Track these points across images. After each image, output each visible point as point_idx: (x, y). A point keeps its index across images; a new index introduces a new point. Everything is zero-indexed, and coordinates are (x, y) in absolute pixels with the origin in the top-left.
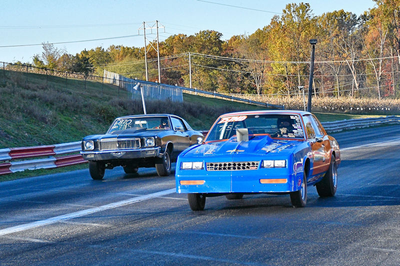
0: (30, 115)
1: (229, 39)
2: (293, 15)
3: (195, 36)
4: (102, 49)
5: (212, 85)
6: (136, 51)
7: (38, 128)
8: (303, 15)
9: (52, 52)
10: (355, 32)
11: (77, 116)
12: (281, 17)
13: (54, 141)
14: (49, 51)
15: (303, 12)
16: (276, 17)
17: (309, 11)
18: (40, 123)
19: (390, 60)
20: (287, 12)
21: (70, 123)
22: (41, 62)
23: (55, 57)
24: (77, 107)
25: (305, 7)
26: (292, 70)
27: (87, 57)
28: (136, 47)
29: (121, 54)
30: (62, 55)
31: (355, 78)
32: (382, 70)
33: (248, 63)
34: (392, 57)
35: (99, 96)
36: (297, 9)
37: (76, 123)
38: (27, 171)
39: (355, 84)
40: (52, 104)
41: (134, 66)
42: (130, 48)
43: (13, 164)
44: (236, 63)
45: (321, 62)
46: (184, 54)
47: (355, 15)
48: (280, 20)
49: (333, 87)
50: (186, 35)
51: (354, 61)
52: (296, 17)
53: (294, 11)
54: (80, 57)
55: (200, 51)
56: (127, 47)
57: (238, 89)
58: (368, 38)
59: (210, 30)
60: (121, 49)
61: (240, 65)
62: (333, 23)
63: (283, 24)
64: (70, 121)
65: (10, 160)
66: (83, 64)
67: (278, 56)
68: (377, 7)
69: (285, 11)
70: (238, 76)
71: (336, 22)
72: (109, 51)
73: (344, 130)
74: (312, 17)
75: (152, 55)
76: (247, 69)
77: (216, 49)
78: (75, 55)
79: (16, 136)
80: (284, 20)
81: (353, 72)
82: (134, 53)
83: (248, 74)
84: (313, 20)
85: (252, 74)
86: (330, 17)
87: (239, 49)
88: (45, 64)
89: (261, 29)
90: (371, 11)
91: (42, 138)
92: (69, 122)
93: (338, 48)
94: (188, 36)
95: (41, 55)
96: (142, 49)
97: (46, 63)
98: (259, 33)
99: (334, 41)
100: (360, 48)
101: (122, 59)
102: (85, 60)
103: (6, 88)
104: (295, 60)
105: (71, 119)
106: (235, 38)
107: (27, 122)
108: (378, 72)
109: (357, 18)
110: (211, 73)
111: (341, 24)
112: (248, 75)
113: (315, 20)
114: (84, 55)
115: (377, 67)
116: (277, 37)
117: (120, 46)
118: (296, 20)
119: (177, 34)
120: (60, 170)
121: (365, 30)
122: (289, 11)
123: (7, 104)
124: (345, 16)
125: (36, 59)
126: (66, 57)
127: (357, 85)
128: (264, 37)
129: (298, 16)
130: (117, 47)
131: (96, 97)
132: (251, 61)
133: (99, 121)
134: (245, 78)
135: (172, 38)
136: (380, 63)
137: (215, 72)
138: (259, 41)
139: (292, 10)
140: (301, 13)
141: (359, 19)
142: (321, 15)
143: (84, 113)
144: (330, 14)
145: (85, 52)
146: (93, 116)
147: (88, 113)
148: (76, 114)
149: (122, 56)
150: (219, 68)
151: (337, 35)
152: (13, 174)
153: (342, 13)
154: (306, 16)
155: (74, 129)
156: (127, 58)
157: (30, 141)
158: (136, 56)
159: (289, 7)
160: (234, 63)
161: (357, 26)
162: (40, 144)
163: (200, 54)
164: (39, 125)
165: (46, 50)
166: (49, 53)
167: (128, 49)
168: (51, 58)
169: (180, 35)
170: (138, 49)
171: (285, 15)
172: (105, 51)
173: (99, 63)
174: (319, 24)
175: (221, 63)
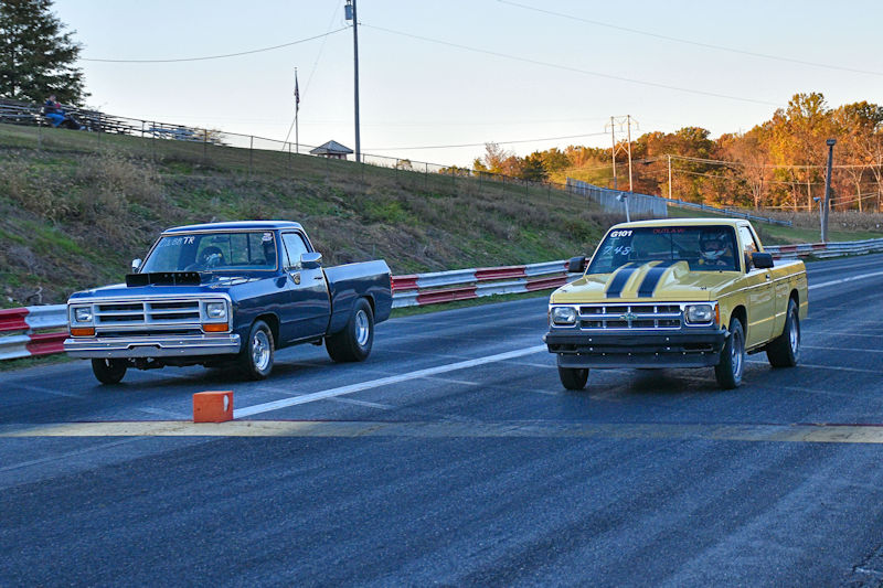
0: (489, 230)
1: (719, 137)
2: (802, 108)
3: (676, 134)
4: (557, 150)
5: (698, 195)
6: (600, 152)
7: (499, 247)
8: (815, 109)
9: (496, 154)
12: (786, 110)
14: (493, 152)
15: (814, 104)
16: (779, 111)
17: (822, 103)
20: (794, 104)
21: (535, 241)
22: (484, 166)
23: (501, 160)
24: (544, 221)
25: (817, 98)
26: (800, 177)
27: (540, 160)
28: (599, 148)
29: (582, 156)
30: (508, 157)
33: (743, 168)
35: (566, 208)
36: (807, 101)
37: (542, 241)
38: (495, 296)
39: (881, 195)
40: (513, 217)
41: (599, 172)
42: (593, 149)
43: (480, 286)
44: (728, 168)
46: (662, 157)
48: (785, 114)
50: (663, 133)
51: (880, 165)
52: (806, 110)
53: (803, 103)
54: (531, 160)
55: (682, 153)
56: (589, 148)
59: (694, 127)
60: (582, 150)
61: (733, 171)
62: (853, 117)
63: (788, 118)
65: (475, 282)
66: (535, 168)
67: (782, 159)
69: (791, 104)
70: (730, 184)
71: (857, 117)
72: (567, 152)
73: (871, 252)
74: (826, 111)
75: (622, 159)
76: (742, 177)
77: (702, 150)
78: (524, 158)
79: (474, 255)
80: (790, 113)
81: (878, 180)
82: (598, 155)
83: (744, 182)
84: (827, 114)
85: (749, 182)
86: (848, 109)
87: (732, 151)
89: (760, 125)
91: (505, 258)
93: (858, 149)
94: (666, 134)
95: (483, 158)
96: (607, 151)
97: (489, 168)
98: (757, 130)
99: (855, 140)
101: (583, 163)
102: (536, 163)
103: (458, 198)
104: (804, 163)
106: (725, 137)
107: (486, 238)
110: (696, 181)
111: (864, 120)
113: (830, 114)
114: (536, 158)
116: (781, 135)
117: (580, 147)
118: (805, 114)
120: (532, 294)
122: (797, 103)
123: (462, 217)
124: (868, 108)
125: (477, 163)
126: (513, 160)
128: (764, 135)
129: (808, 109)
130: (576, 148)
131: (562, 209)
132: (747, 165)
133: (570, 238)
134: (739, 187)
135: (646, 137)
137: (701, 179)
138: (757, 140)
139: (801, 101)
140: (812, 105)
142: (837, 108)
143: (551, 229)
144: (849, 106)
145: (537, 154)
146: (562, 232)
147: (556, 229)
149: (583, 160)
150: (706, 174)
151: (858, 134)
152: (479, 298)
153: (865, 105)
154: (820, 109)
155: (540, 248)
156: (589, 162)
157: (490, 262)
158: (601, 159)
159: (797, 98)
160: (726, 168)
163: (683, 157)
164: (499, 243)
165: (490, 151)
166: (493, 155)
167: (591, 150)
168: (495, 161)
169: (656, 133)
170: (603, 150)
171: (791, 108)
172: (561, 152)
173: (554, 169)
174: (835, 119)
175: (708, 168)
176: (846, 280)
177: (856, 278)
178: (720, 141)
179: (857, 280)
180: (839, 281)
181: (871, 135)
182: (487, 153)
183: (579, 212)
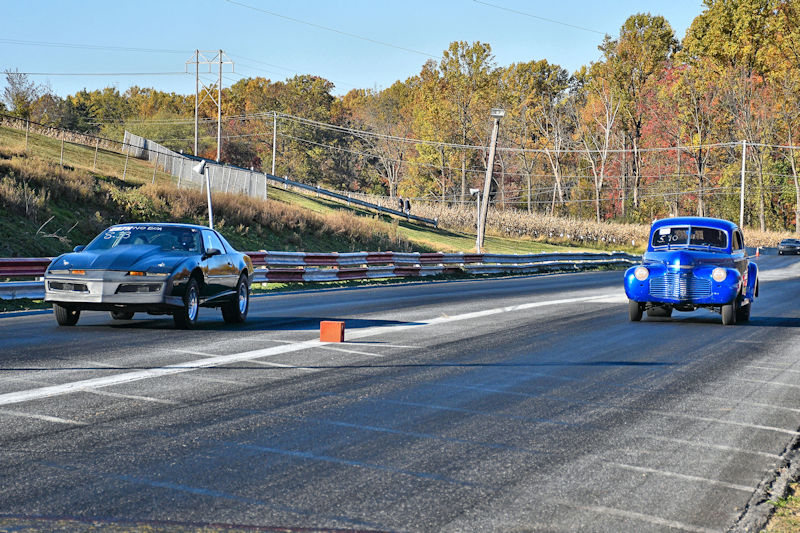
1: (345, 94)
2: (461, 62)
3: (286, 83)
4: (115, 91)
6: (178, 100)
8: (478, 65)
9: (23, 89)
10: (563, 101)
11: (83, 210)
12: (439, 64)
13: (42, 252)
14: (18, 86)
15: (478, 58)
16: (430, 63)
17: (489, 58)
18: (15, 218)
19: (619, 154)
20: (451, 55)
22: (2, 105)
23: (29, 99)
25: (482, 50)
26: (452, 159)
27: (88, 104)
28: (177, 94)
29: (151, 103)
30: (40, 95)
31: (558, 180)
32: (606, 170)
33: (377, 140)
34: (624, 151)
36: (468, 52)
39: (557, 193)
41: (173, 128)
42: (168, 95)
44: (356, 138)
45: (503, 149)
46: (265, 114)
47: (564, 72)
48: (438, 69)
49: (521, 193)
50: (269, 81)
51: (559, 151)
52: (466, 66)
53: (463, 56)
54: (74, 102)
55: (294, 112)
56: (161, 92)
57: (355, 184)
58: (585, 115)
59: (313, 75)
60: (150, 95)
61: (362, 142)
62: (526, 82)
63: (441, 75)
64: (70, 217)
66: (78, 116)
67: (429, 132)
68: (605, 60)
69: (447, 54)
70: (357, 161)
71: (532, 81)
72: (128, 96)
74: (493, 69)
76: (375, 151)
77: (322, 110)
78: (65, 99)
80: (445, 68)
81: (555, 170)
82: (174, 105)
83: (376, 159)
84: (493, 74)
85: (382, 160)
86: (523, 69)
87: (361, 114)
88: (9, 109)
89: (403, 81)
90: (594, 67)
91: (21, 244)
92: (68, 219)
93: (532, 126)
94: (273, 82)
96: (189, 99)
98: (397, 88)
99: (528, 113)
100: (572, 129)
101: (152, 114)
102: (82, 108)
104: (459, 141)
105: (71, 214)
106: (355, 94)
108: (598, 174)
109: (569, 78)
110: (309, 152)
111: (540, 86)
112: (374, 161)
113: (497, 74)
114: (82, 100)
115: (598, 164)
116: (431, 98)
117: (148, 90)
118: (465, 70)
119: (254, 77)
121: (581, 100)
122: (455, 54)
124: (549, 71)
126: (48, 99)
127: (561, 194)
128: (407, 96)
129: (469, 64)
130: (143, 91)
132: (381, 136)
134: (369, 166)
135: (244, 84)
136: (604, 157)
137: (317, 150)
138: (397, 101)
139: (460, 52)
140: (475, 60)
141: (572, 79)
142: (508, 67)
144: (523, 65)
145: (85, 95)
148: (81, 206)
149: (153, 107)
150: (325, 144)
151: (533, 105)
153: (544, 67)
154: (484, 66)
156: (161, 113)
158: (177, 110)
159: (455, 47)
160: (352, 138)
161: (567, 91)
162: (15, 255)
163: (294, 117)
165: (13, 84)
166: (17, 89)
167: (164, 95)
168: (20, 98)
169: (259, 79)
170: (182, 98)
171: (447, 61)
172: (121, 95)
173: (109, 117)
174: (504, 81)
175: (328, 136)
176: (508, 309)
177: (521, 307)
178: (348, 98)
179: (524, 311)
180: (498, 311)
181: (548, 109)
182: (9, 86)
183: (138, 185)
